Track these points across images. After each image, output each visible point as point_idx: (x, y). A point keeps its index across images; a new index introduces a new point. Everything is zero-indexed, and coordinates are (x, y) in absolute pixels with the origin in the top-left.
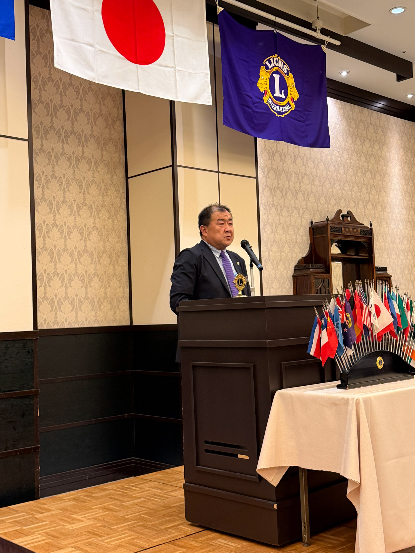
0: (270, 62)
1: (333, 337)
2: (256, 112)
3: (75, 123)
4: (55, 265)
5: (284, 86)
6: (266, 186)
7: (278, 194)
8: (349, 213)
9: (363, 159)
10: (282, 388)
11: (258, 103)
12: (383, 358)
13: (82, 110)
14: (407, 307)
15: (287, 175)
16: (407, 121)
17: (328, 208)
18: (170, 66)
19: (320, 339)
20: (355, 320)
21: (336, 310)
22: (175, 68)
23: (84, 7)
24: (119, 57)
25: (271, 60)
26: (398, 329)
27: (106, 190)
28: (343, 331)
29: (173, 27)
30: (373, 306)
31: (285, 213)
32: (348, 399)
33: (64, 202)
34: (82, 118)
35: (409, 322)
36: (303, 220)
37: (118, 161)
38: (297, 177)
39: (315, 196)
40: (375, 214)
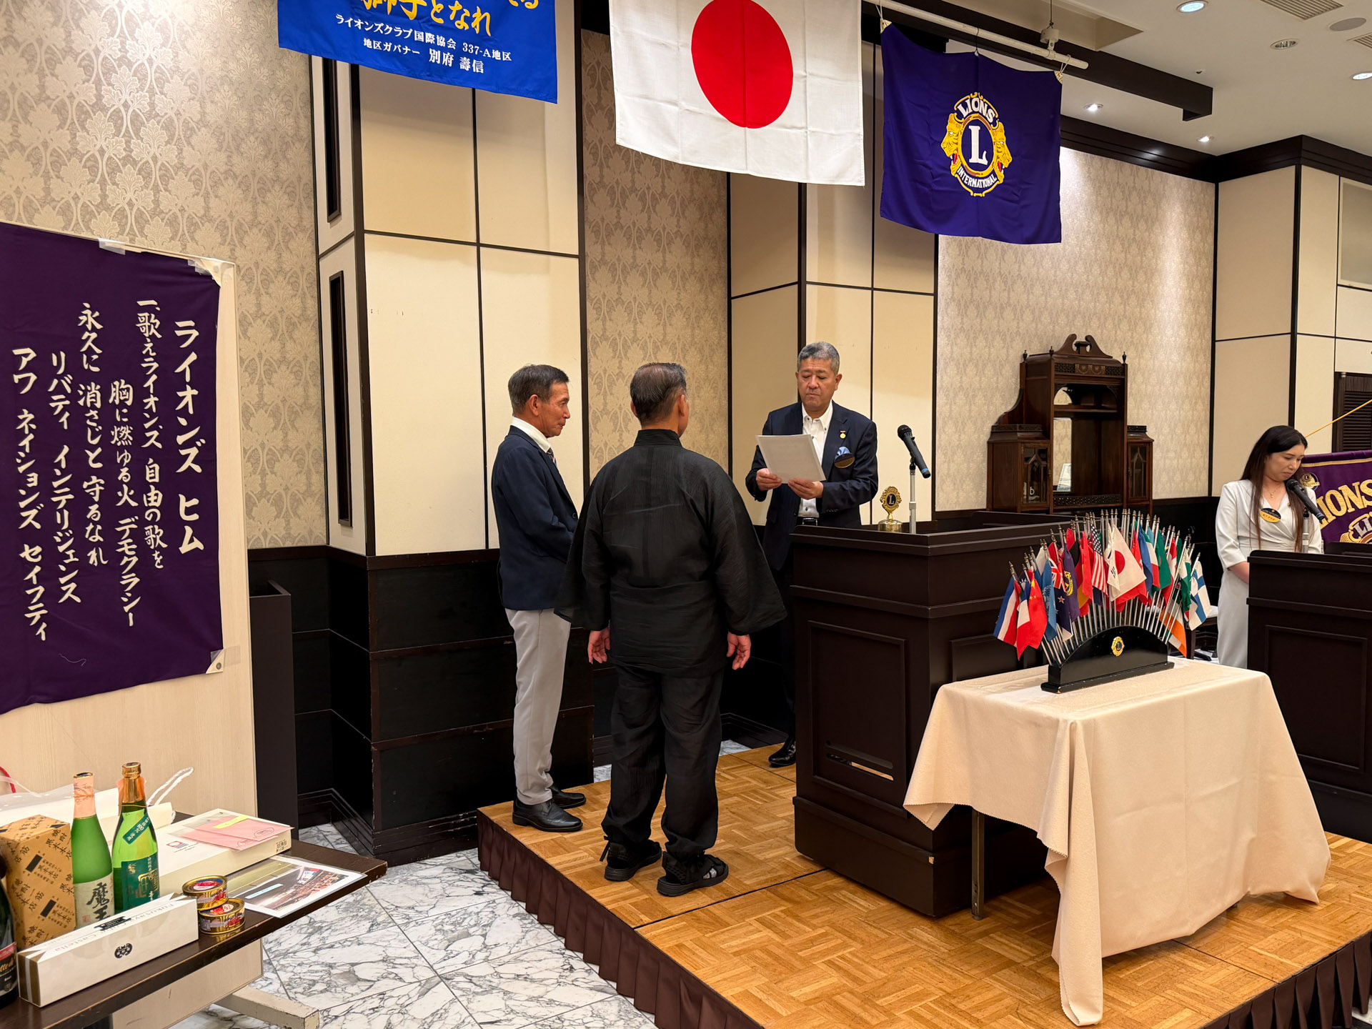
0: (965, 106)
1: (1040, 613)
2: (937, 191)
3: (653, 216)
4: (621, 435)
5: (986, 144)
6: (953, 299)
7: (972, 311)
8: (1090, 340)
9: (1118, 247)
10: (949, 681)
11: (940, 175)
12: (1123, 639)
13: (663, 194)
14: (1172, 552)
15: (987, 281)
16: (1198, 182)
17: (1054, 330)
18: (799, 125)
19: (1016, 614)
20: (1079, 581)
21: (1048, 566)
22: (807, 128)
23: (663, 40)
24: (718, 119)
25: (968, 102)
26: (1153, 589)
27: (698, 318)
28: (1057, 601)
29: (805, 61)
30: (1113, 555)
31: (981, 342)
32: (1058, 721)
33: (635, 340)
34: (663, 206)
35: (1173, 575)
36: (1011, 351)
37: (716, 272)
38: (1005, 283)
39: (1033, 313)
40: (1132, 337)
